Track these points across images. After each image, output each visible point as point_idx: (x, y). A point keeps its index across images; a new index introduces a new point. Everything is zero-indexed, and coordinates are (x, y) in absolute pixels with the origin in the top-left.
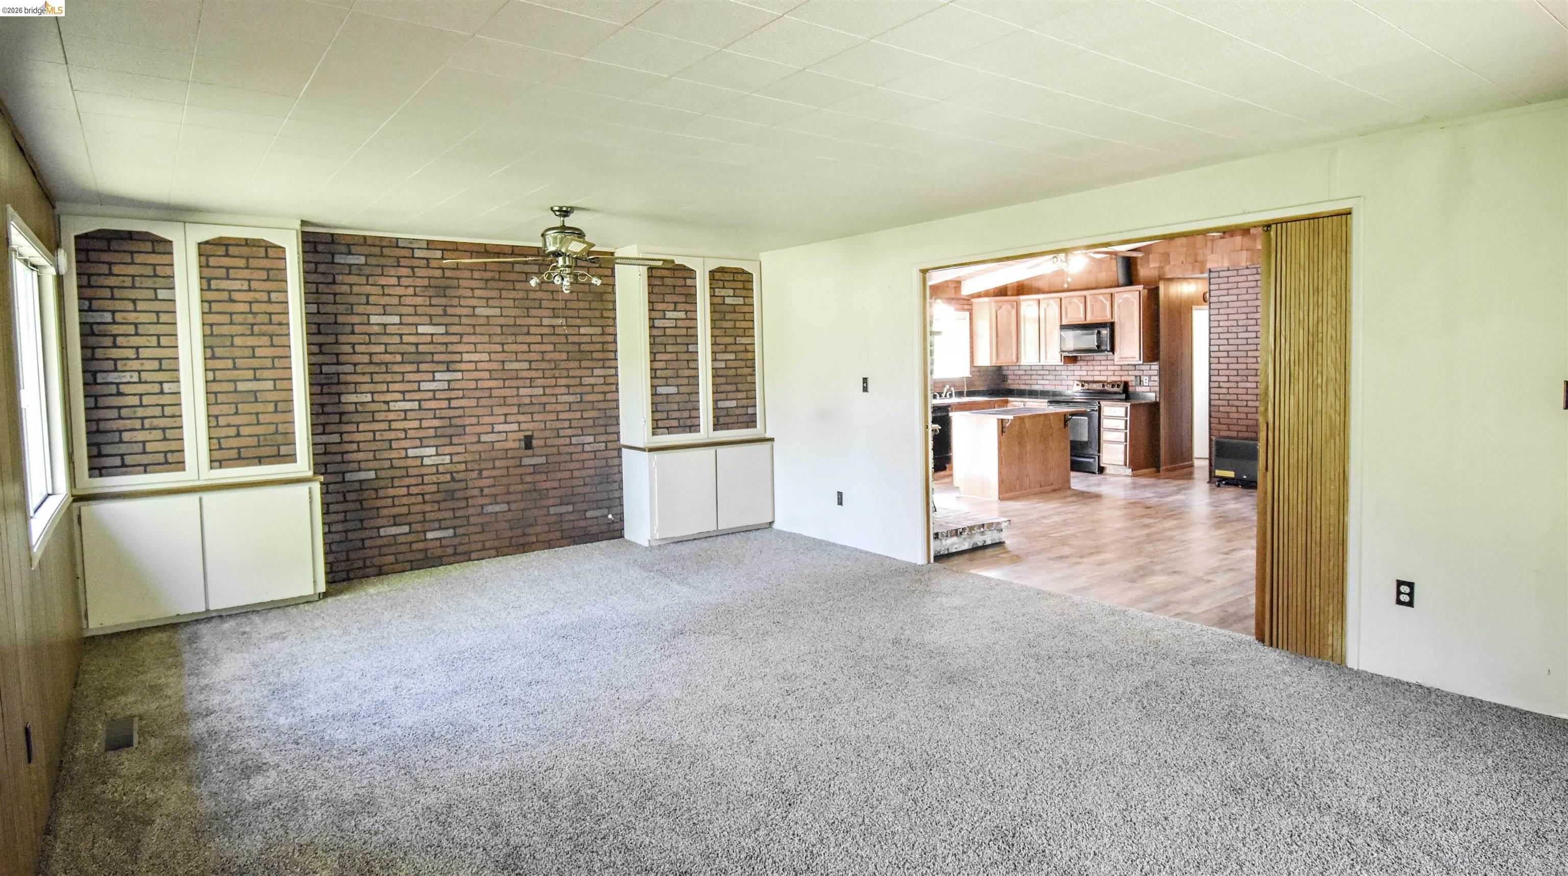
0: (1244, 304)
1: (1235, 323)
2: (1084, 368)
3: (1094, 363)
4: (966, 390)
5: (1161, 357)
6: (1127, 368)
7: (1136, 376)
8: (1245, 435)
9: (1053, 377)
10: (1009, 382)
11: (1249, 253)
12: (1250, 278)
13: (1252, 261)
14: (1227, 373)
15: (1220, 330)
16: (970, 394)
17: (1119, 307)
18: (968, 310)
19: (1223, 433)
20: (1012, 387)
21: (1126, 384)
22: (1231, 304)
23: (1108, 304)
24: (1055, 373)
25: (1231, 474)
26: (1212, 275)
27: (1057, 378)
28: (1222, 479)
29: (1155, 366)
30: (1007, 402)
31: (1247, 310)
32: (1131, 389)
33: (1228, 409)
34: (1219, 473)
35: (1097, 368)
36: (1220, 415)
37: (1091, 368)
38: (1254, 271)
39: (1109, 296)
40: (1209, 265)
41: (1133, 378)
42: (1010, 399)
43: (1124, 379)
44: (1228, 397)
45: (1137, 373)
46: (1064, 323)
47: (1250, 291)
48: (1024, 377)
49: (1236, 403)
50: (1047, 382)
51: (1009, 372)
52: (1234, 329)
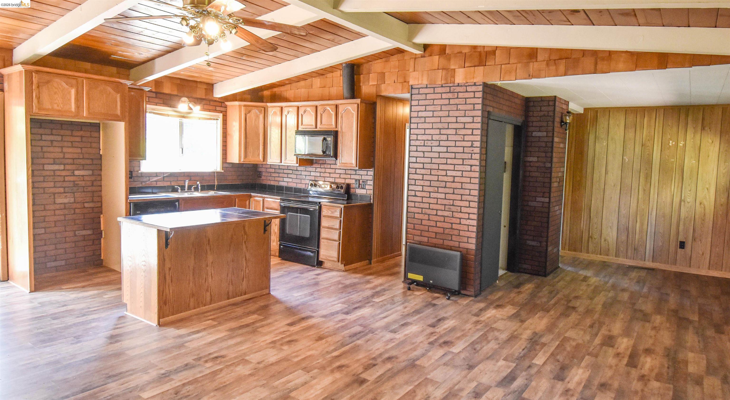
0: (438, 120)
1: (430, 137)
2: (318, 170)
3: (326, 166)
4: (216, 184)
5: (376, 164)
6: (349, 172)
7: (356, 180)
8: (435, 241)
9: (295, 176)
10: (263, 178)
11: (444, 72)
12: (444, 96)
13: (446, 79)
14: (422, 183)
15: (418, 143)
16: (221, 188)
17: (342, 117)
18: (221, 112)
19: (417, 238)
20: (264, 183)
21: (348, 186)
22: (428, 120)
23: (333, 113)
24: (297, 173)
25: (420, 278)
26: (414, 91)
27: (299, 177)
28: (413, 281)
29: (371, 172)
30: (250, 196)
31: (440, 126)
32: (352, 191)
33: (421, 216)
34: (411, 276)
35: (328, 171)
36: (415, 221)
37: (323, 170)
38: (448, 90)
39: (334, 107)
40: (411, 83)
41: (354, 181)
42: (252, 194)
43: (348, 181)
44: (422, 205)
45: (357, 177)
46: (300, 129)
47: (444, 108)
48: (274, 175)
49: (428, 211)
50: (290, 180)
51: (263, 170)
52: (429, 143)
